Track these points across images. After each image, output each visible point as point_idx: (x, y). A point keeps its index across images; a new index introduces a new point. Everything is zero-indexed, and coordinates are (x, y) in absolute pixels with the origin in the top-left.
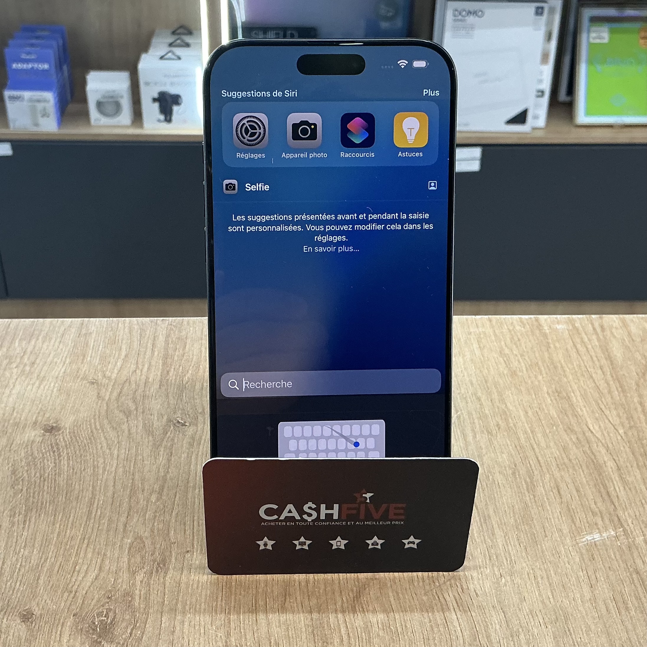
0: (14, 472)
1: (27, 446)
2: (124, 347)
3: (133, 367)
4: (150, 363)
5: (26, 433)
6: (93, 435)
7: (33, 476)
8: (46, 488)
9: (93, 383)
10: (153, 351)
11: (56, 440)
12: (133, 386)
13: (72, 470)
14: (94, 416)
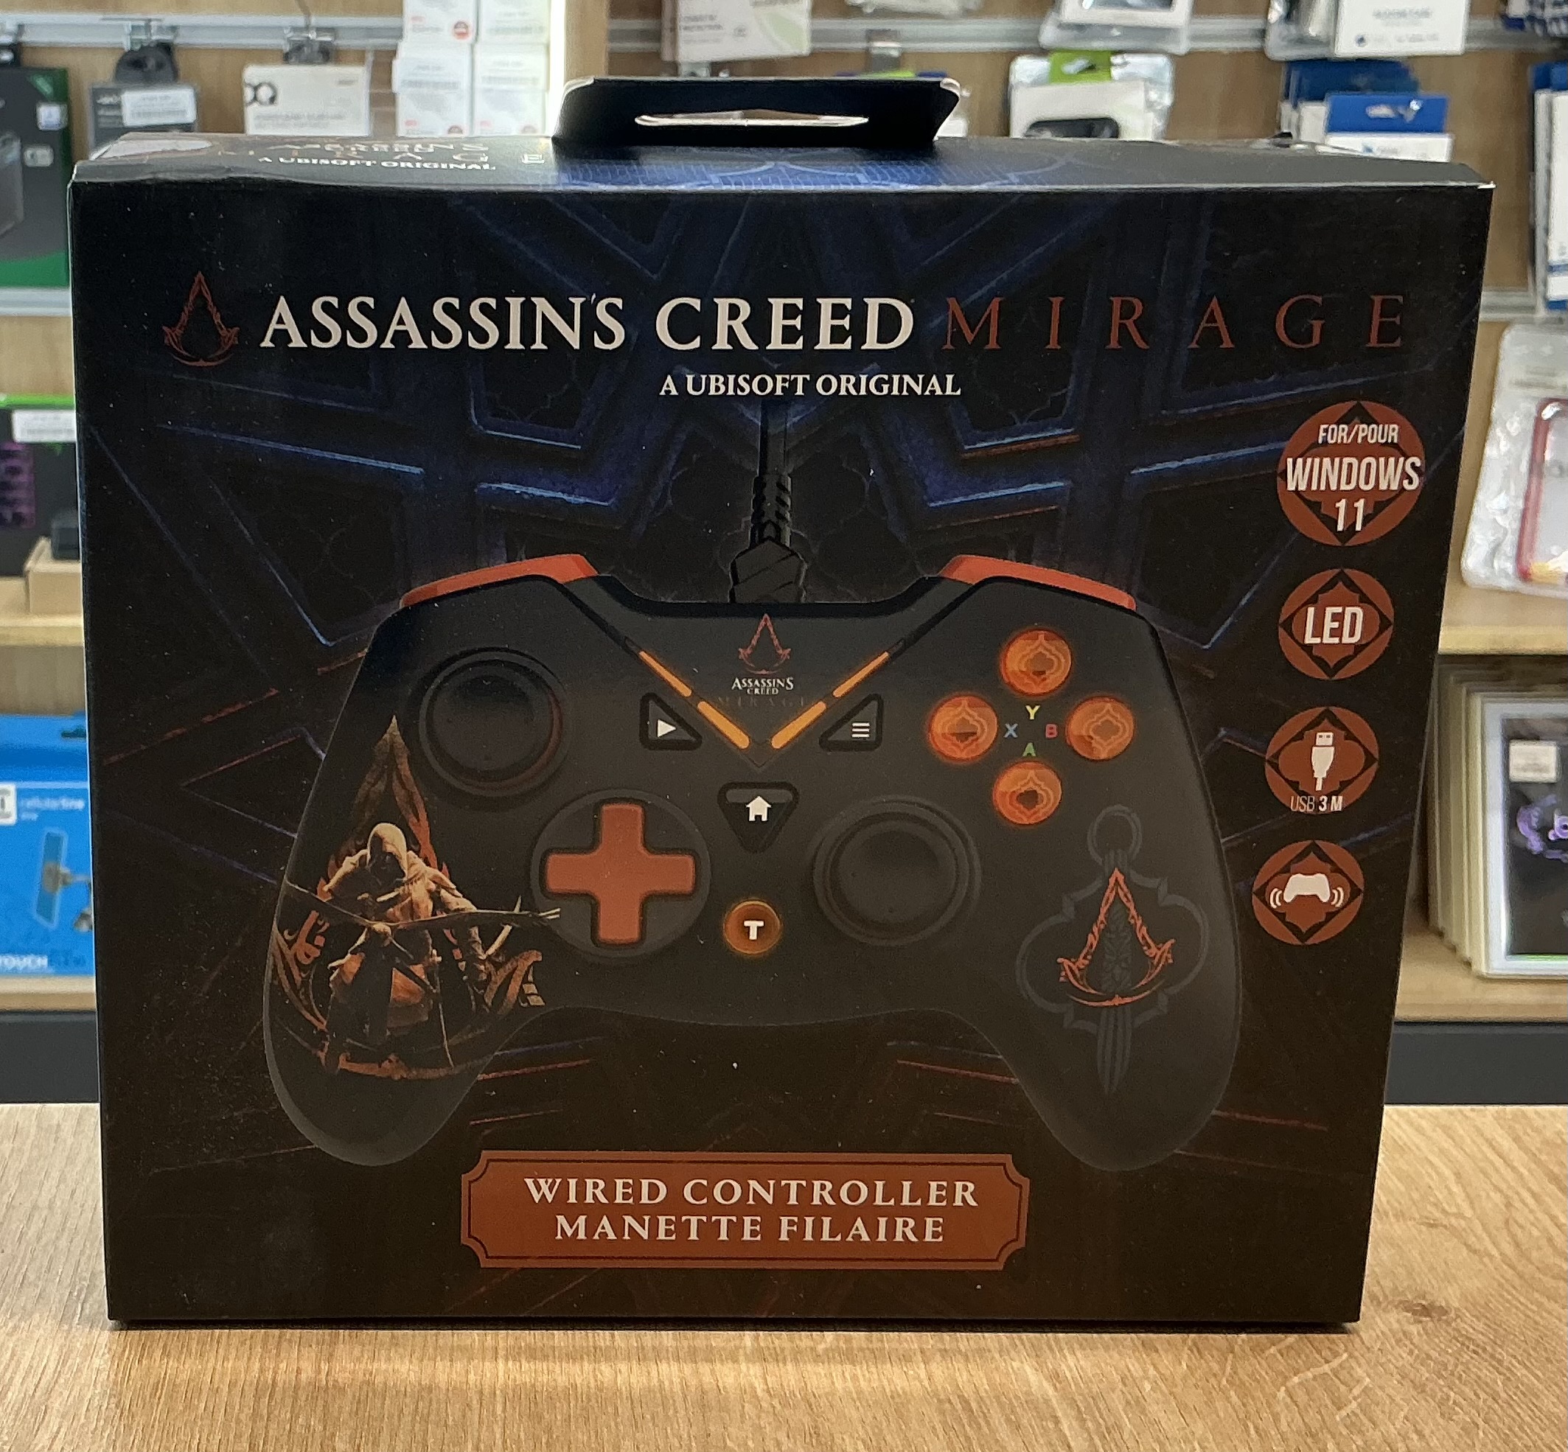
0: (1421, 1388)
1: (1398, 1341)
2: (1431, 1158)
3: (1496, 1197)
4: (1529, 1190)
5: (1373, 1318)
6: (1536, 1323)
7: (1474, 1398)
8: (1527, 1419)
9: (1432, 1226)
10: (1514, 1169)
11: (1458, 1331)
12: (1536, 1233)
13: (1554, 1387)
14: (1500, 1285)
